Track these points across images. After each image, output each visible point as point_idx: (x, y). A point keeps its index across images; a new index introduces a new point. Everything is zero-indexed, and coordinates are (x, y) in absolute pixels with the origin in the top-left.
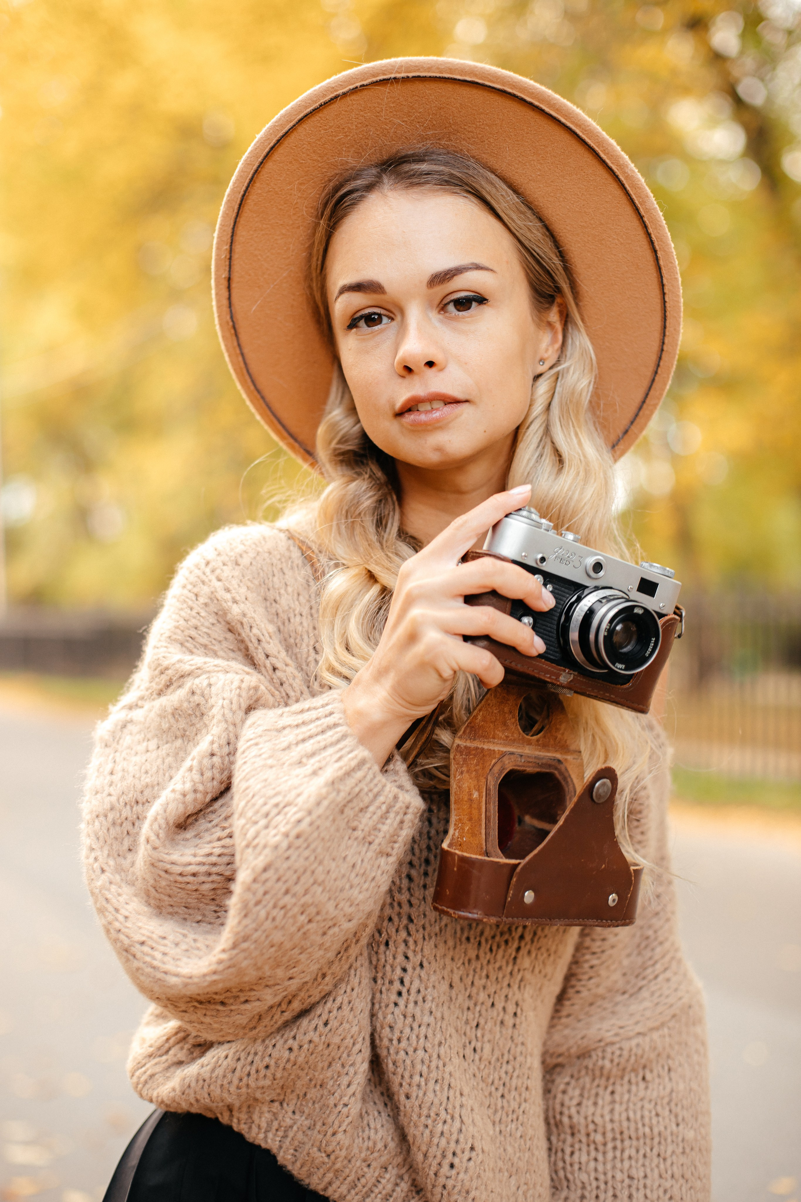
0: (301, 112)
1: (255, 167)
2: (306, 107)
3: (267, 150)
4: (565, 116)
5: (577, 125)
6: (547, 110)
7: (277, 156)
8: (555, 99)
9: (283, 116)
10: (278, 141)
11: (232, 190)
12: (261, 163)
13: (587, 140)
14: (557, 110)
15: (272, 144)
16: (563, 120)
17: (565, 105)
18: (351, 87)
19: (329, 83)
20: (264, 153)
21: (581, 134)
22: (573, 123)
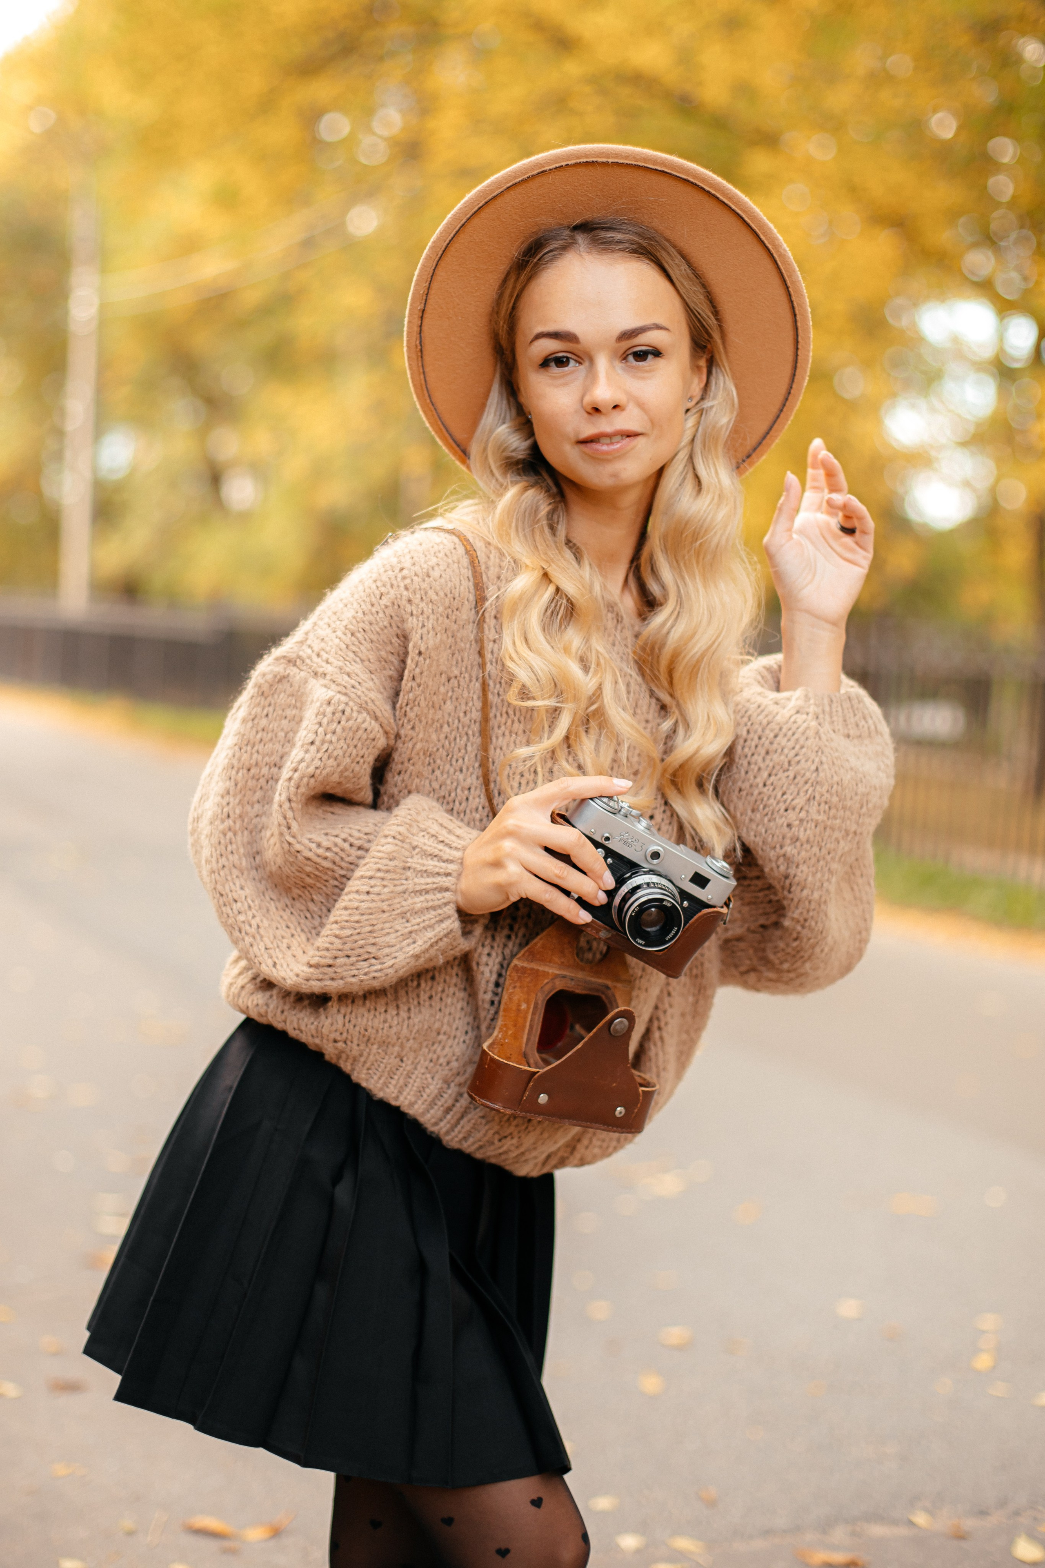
0: (511, 181)
1: (462, 222)
2: (515, 178)
3: (476, 209)
4: (735, 203)
5: (744, 211)
6: (721, 198)
7: (483, 214)
8: (728, 189)
9: (493, 183)
10: (486, 203)
11: (438, 239)
12: (468, 219)
13: (751, 224)
14: (730, 199)
15: (480, 205)
16: (733, 207)
17: (736, 195)
18: (557, 165)
19: (537, 159)
20: (473, 211)
21: (746, 219)
22: (741, 209)
